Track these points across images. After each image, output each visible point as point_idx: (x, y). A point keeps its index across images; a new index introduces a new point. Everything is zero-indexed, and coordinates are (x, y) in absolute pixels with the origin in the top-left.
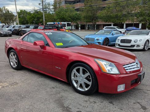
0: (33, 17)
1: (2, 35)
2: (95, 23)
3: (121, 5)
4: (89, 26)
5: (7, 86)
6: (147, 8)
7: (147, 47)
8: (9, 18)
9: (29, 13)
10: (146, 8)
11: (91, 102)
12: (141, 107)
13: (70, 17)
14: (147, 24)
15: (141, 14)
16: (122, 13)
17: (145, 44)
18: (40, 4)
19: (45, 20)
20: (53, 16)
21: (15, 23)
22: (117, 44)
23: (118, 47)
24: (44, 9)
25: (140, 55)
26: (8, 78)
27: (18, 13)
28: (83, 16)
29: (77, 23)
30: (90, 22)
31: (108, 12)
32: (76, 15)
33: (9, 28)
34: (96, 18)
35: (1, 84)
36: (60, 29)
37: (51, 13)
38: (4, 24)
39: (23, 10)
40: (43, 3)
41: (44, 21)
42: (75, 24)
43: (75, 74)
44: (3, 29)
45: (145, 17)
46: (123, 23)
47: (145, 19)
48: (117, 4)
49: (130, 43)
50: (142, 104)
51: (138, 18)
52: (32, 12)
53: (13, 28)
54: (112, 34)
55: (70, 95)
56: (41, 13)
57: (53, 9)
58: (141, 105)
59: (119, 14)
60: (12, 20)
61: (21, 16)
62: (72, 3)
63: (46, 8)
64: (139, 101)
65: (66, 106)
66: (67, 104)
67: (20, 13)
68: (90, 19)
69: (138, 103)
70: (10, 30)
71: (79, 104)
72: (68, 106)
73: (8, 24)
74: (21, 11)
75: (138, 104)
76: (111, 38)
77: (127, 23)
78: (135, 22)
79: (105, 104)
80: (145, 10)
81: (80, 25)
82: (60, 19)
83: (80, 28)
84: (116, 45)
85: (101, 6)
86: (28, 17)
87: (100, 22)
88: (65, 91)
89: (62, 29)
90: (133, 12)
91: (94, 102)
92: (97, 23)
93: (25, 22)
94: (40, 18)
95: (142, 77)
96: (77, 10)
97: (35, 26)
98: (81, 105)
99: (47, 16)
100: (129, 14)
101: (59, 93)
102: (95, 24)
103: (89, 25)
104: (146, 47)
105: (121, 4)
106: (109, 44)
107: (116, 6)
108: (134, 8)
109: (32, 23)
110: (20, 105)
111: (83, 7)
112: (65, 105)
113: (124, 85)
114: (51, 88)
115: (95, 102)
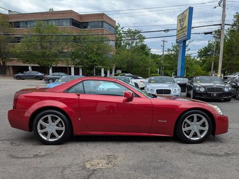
2: (4, 63)
34: (6, 55)
45: (81, 59)
90: (66, 51)
100: (61, 53)
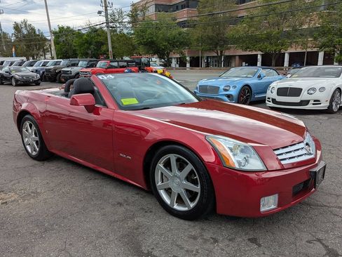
0: (87, 42)
1: (19, 83)
2: (221, 52)
3: (277, 11)
4: (208, 61)
5: (14, 200)
6: (336, 16)
7: (336, 105)
8: (36, 45)
9: (79, 33)
10: (333, 17)
11: (206, 241)
12: (325, 252)
13: (168, 40)
14: (336, 54)
15: (323, 32)
16: (281, 29)
17: (333, 96)
18: (100, 12)
19: (113, 48)
20: (130, 38)
21: (48, 56)
22: (269, 98)
23: (271, 104)
24: (111, 24)
25: (321, 123)
26: (19, 183)
27: (55, 33)
28: (196, 37)
29: (182, 53)
30: (210, 50)
31: (250, 26)
32: (179, 35)
33: (34, 68)
34: (224, 41)
35: (3, 195)
36: (145, 68)
37: (125, 31)
38: (24, 58)
39: (65, 27)
40: (106, 10)
41: (110, 49)
42: (178, 56)
43: (162, 174)
44: (22, 69)
45: (331, 36)
46: (283, 51)
47: (331, 41)
48: (270, 9)
49: (299, 96)
50: (327, 244)
51: (315, 39)
52: (84, 32)
53: (42, 66)
54: (259, 77)
55: (158, 222)
56: (103, 32)
57: (129, 23)
58: (326, 247)
59: (275, 31)
60: (42, 50)
61: (61, 39)
62: (172, 9)
63: (114, 21)
64: (320, 236)
65: (146, 252)
66: (149, 246)
67: (60, 32)
68: (211, 44)
69: (319, 240)
70: (37, 71)
71: (177, 246)
72: (150, 250)
73: (33, 59)
74: (62, 29)
75: (318, 243)
76: (256, 85)
77: (293, 50)
78: (309, 50)
79: (238, 245)
80: (332, 22)
81: (188, 58)
82: (145, 44)
83: (188, 65)
84: (267, 102)
85: (234, 14)
86: (75, 42)
87: (232, 50)
88: (146, 212)
89: (148, 68)
91: (212, 241)
92: (227, 53)
93: (70, 53)
94: (103, 44)
95: (320, 176)
96: (183, 24)
97: (91, 61)
98: (182, 248)
99: (118, 39)
100: (296, 30)
101: (132, 217)
102: (221, 55)
103: (208, 57)
104: (334, 104)
105: (279, 9)
106: (252, 99)
107: (266, 14)
108: (307, 16)
109: (85, 55)
110: (37, 248)
111: (196, 18)
112: (143, 248)
113: (276, 196)
114: (114, 205)
115: (216, 241)
